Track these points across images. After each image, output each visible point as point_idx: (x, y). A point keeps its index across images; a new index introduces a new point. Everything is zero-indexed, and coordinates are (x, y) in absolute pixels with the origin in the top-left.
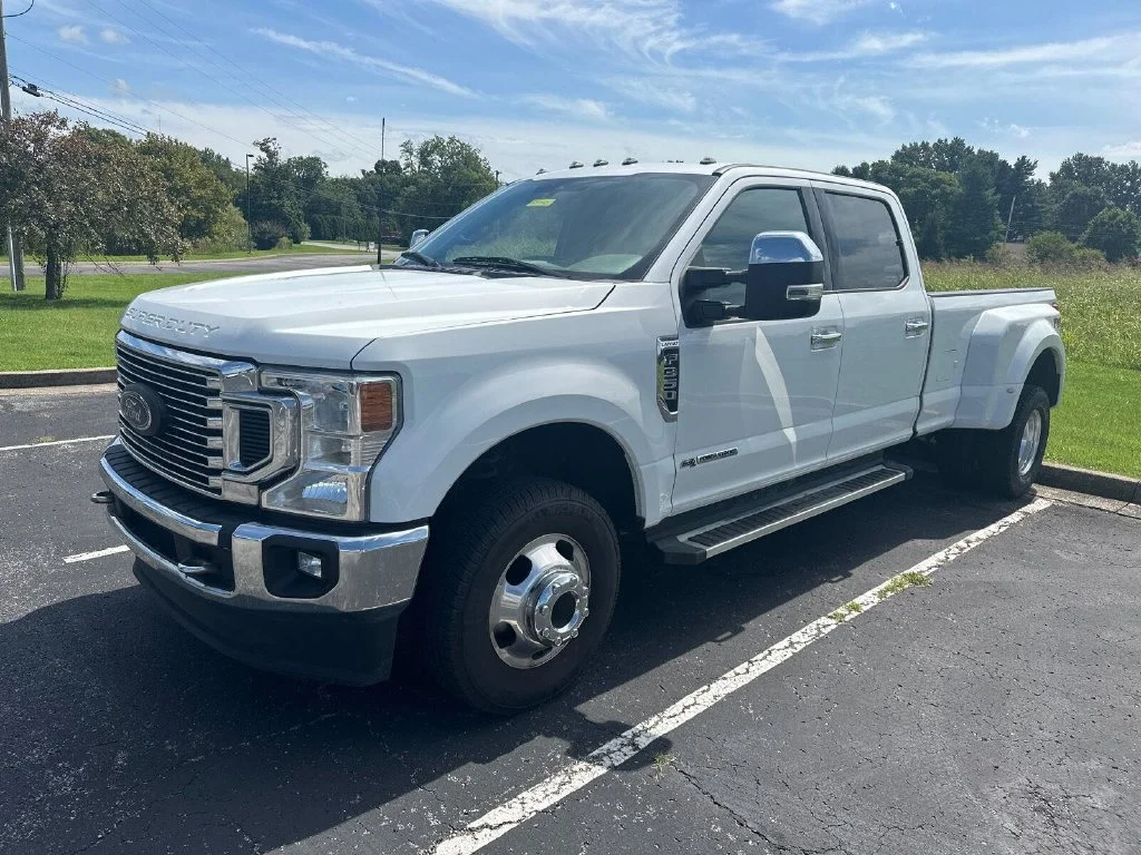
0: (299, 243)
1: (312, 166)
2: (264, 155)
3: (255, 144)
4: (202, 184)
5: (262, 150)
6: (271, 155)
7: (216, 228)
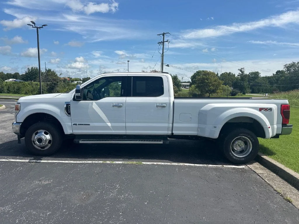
0: (245, 94)
1: (256, 74)
2: (240, 72)
3: (239, 70)
4: (215, 81)
5: (240, 71)
6: (242, 72)
7: (217, 91)
